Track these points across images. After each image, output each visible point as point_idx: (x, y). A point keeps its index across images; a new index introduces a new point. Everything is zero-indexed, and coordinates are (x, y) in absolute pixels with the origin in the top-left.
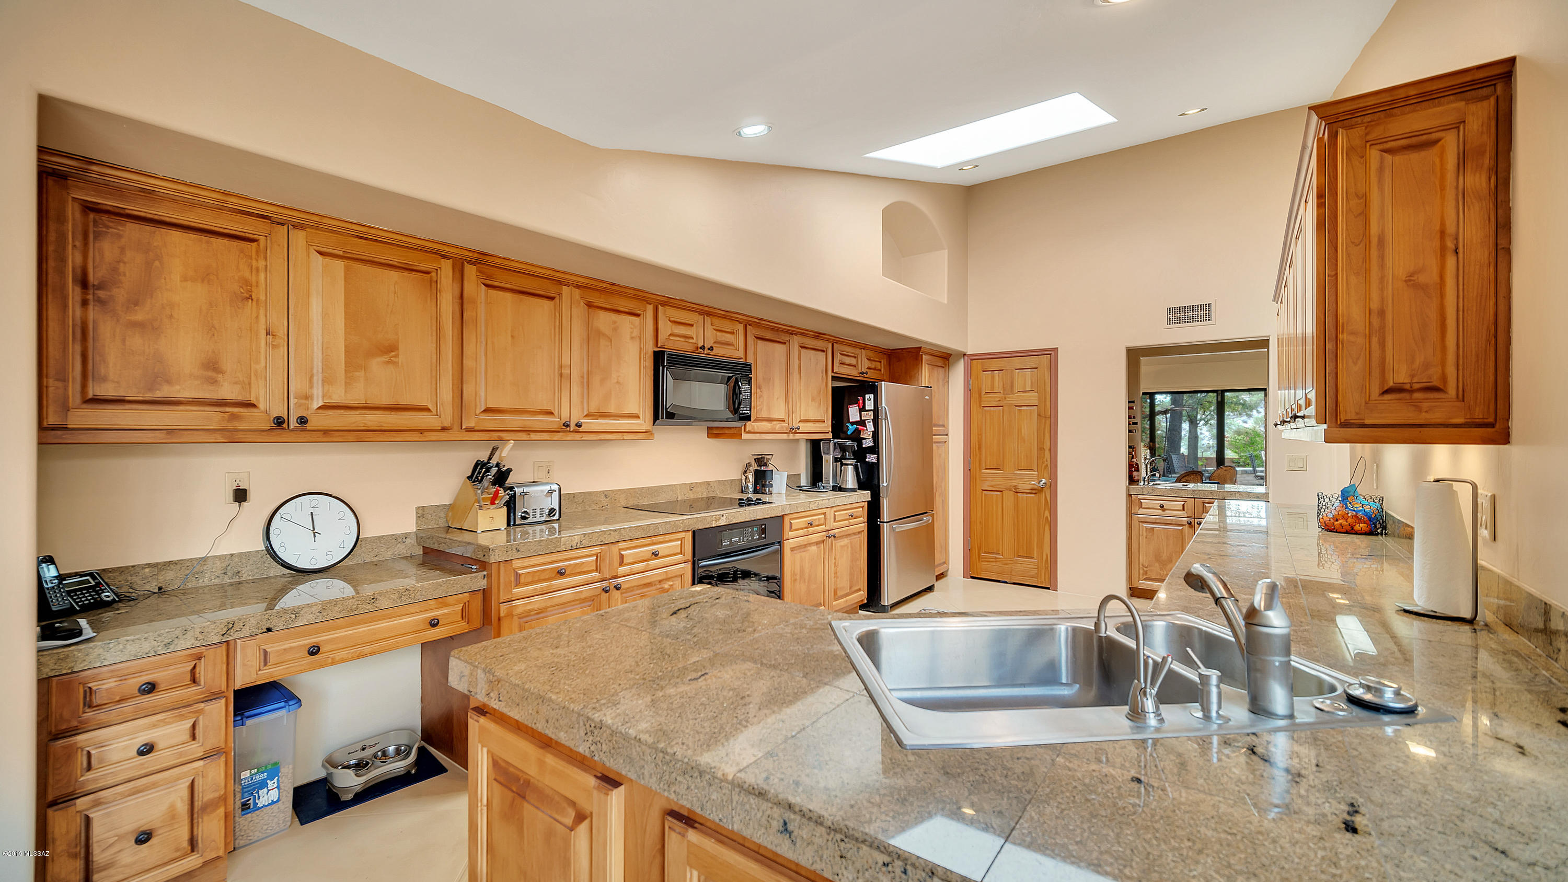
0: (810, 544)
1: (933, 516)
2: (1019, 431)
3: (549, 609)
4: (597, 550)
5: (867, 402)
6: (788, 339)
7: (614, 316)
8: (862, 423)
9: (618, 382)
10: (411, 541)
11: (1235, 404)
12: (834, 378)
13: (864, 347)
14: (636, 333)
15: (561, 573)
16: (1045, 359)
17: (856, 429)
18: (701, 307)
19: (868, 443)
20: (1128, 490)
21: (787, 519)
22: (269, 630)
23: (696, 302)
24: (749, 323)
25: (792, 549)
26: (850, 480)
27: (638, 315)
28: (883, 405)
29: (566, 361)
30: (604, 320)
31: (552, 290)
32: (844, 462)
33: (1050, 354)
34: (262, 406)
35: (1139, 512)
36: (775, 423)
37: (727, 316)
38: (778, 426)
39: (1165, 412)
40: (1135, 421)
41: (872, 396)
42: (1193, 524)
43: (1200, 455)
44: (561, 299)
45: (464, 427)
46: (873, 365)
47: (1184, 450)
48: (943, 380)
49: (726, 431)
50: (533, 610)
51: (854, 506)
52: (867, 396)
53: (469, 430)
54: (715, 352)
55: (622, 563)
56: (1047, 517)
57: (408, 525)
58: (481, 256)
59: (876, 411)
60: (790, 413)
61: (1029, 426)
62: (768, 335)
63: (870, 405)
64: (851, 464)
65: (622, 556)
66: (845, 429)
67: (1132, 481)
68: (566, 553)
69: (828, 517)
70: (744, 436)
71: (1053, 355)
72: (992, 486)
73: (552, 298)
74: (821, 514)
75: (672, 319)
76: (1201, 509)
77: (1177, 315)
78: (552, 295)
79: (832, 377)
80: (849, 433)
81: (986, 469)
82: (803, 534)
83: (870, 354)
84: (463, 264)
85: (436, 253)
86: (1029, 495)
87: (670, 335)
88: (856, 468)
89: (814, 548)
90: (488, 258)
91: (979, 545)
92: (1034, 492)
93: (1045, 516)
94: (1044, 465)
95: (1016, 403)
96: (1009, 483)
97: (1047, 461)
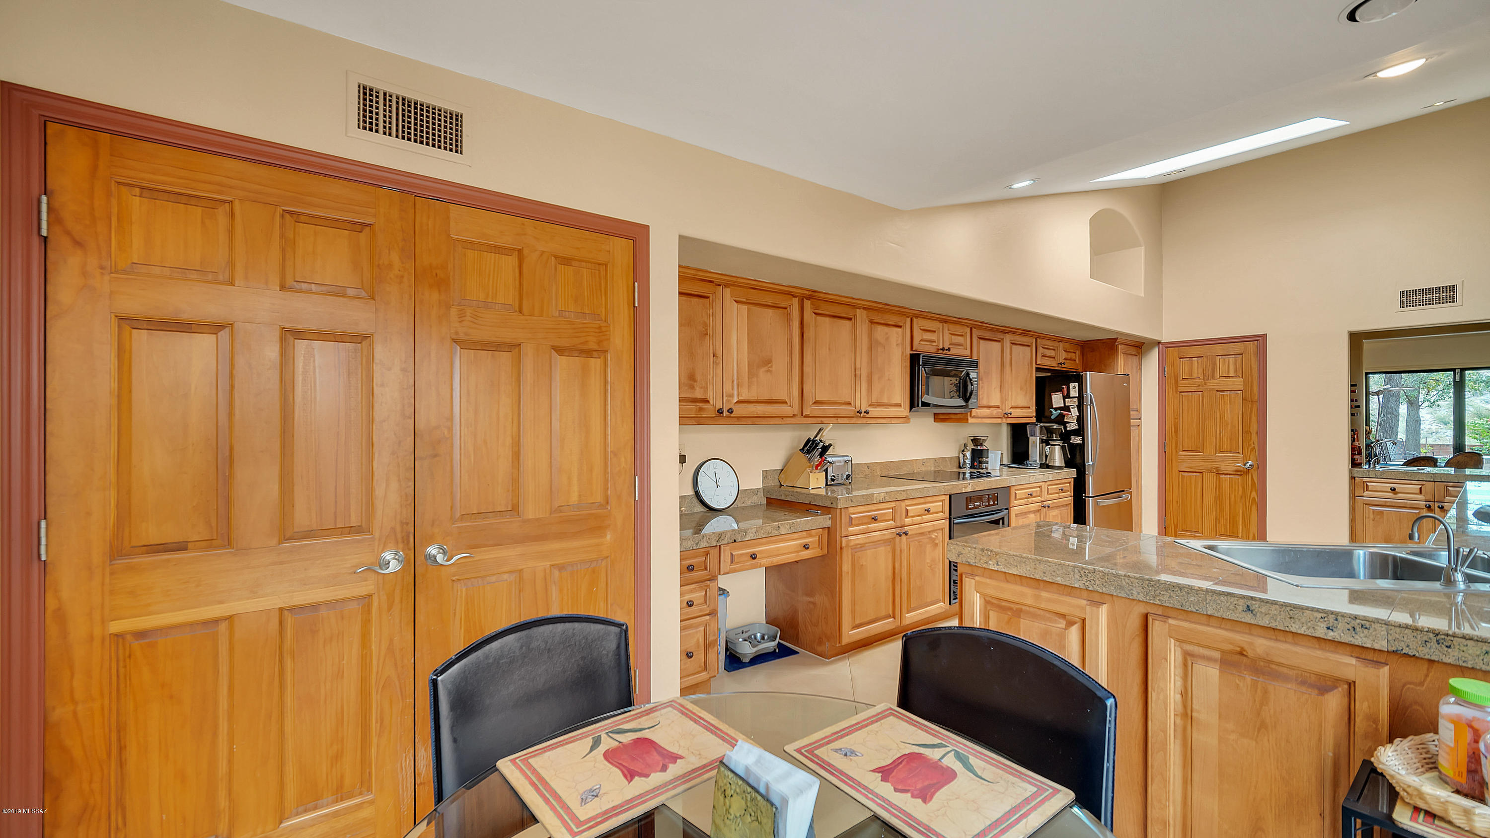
0: (1030, 512)
1: (1131, 493)
2: (1221, 416)
3: (867, 545)
4: (893, 504)
5: (1071, 390)
6: (1002, 337)
7: (886, 329)
8: (1067, 408)
9: (889, 379)
10: (761, 494)
11: (1475, 382)
12: (1038, 370)
13: (1061, 340)
14: (900, 341)
15: (875, 519)
16: (1251, 346)
17: (1060, 414)
18: (941, 317)
19: (1073, 426)
20: (1351, 472)
21: (1013, 490)
22: (735, 541)
23: (937, 313)
24: (974, 326)
25: (1017, 515)
26: (1058, 458)
27: (900, 327)
28: (1089, 392)
29: (858, 365)
30: (880, 332)
31: (850, 313)
32: (1051, 442)
33: (1258, 340)
34: (711, 402)
35: (1365, 494)
36: (992, 409)
37: (959, 322)
38: (995, 412)
39: (1377, 393)
40: (1357, 404)
41: (1076, 385)
42: (1433, 507)
43: (1423, 441)
44: (855, 318)
45: (804, 415)
46: (1070, 356)
47: (1401, 436)
48: (1137, 367)
49: (953, 416)
50: (858, 544)
51: (1063, 481)
52: (1071, 385)
53: (807, 417)
54: (953, 351)
55: (907, 516)
56: (1254, 498)
57: (757, 483)
58: (813, 293)
59: (1081, 398)
60: (1003, 401)
61: (1232, 410)
62: (988, 335)
63: (1074, 392)
64: (1059, 445)
65: (907, 510)
66: (1047, 414)
67: (1354, 464)
68: (876, 505)
69: (1043, 490)
70: (970, 420)
71: (1261, 341)
72: (1191, 468)
73: (850, 319)
74: (1037, 487)
75: (921, 328)
76: (1443, 493)
77: (1413, 298)
78: (850, 316)
79: (1036, 368)
80: (1053, 417)
81: (1184, 451)
82: (1024, 503)
83: (1067, 346)
84: (802, 299)
85: (789, 294)
86: (1233, 476)
87: (921, 340)
88: (1063, 448)
89: (1032, 516)
90: (817, 294)
91: (1175, 524)
92: (1239, 473)
93: (1252, 496)
94: (1250, 448)
95: (1217, 388)
96: (1210, 465)
97: (1254, 444)
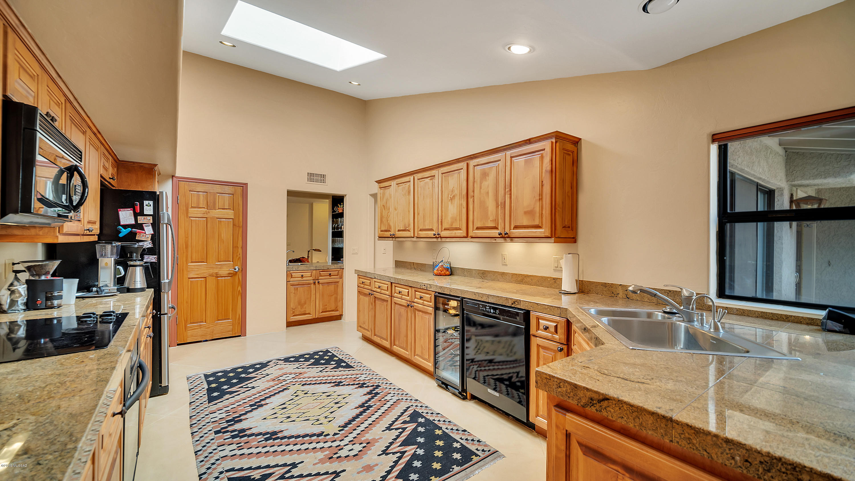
2: (219, 235)
5: (145, 207)
6: (85, 130)
8: (140, 227)
13: (111, 153)
16: (238, 189)
17: (131, 232)
19: (148, 244)
24: (67, 98)
26: (141, 280)
28: (165, 211)
32: (131, 263)
33: (242, 186)
35: (291, 280)
37: (56, 81)
41: (151, 203)
42: (315, 283)
46: (113, 172)
52: (146, 202)
59: (156, 216)
61: (226, 232)
62: (76, 120)
63: (149, 209)
64: (137, 266)
71: (245, 187)
72: (198, 275)
76: (319, 275)
77: (312, 177)
79: (100, 178)
80: (121, 235)
81: (192, 262)
83: (112, 161)
86: (226, 278)
88: (143, 268)
91: (185, 319)
92: (230, 275)
93: (238, 290)
94: (238, 257)
95: (217, 216)
96: (211, 271)
97: (240, 255)
